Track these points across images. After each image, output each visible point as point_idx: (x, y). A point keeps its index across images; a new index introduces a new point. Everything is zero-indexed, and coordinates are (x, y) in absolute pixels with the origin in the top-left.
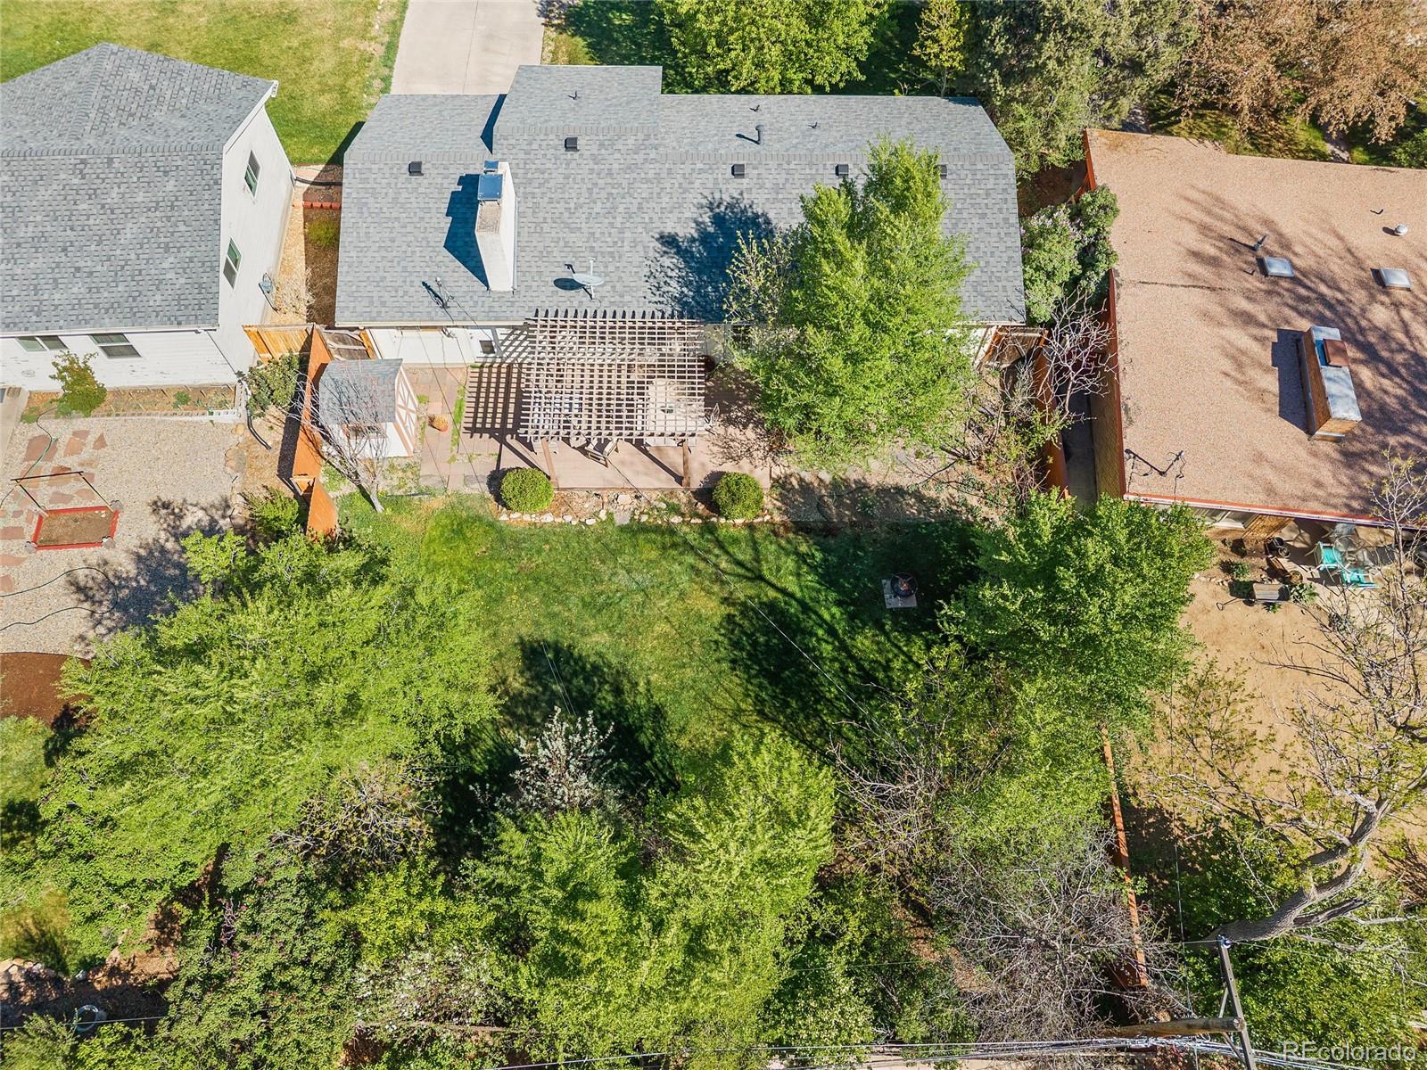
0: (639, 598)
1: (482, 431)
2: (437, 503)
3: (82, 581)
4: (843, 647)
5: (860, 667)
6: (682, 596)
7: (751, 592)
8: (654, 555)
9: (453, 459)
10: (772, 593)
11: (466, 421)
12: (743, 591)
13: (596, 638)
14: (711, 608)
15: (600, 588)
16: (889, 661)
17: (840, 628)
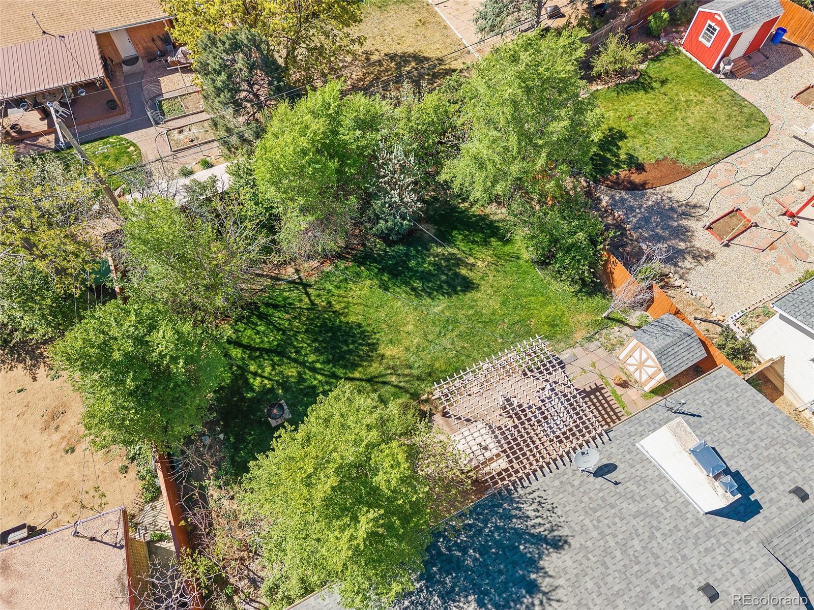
0: (430, 337)
1: (593, 391)
2: (579, 336)
4: (303, 364)
5: (289, 358)
6: (407, 349)
7: (371, 369)
8: (437, 365)
9: (593, 365)
10: (357, 375)
11: (607, 392)
12: (375, 368)
13: (440, 308)
14: (389, 351)
15: (455, 333)
16: (274, 369)
17: (308, 374)
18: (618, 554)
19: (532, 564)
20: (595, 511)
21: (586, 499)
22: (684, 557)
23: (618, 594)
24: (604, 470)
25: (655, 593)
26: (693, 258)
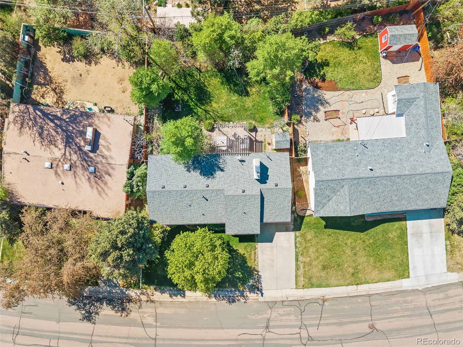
0: (227, 106)
1: (260, 142)
2: (267, 125)
3: (328, 104)
4: (190, 97)
5: (187, 93)
6: (219, 107)
7: (207, 108)
8: (225, 115)
9: (265, 136)
10: (203, 107)
11: (263, 144)
12: (208, 108)
13: (235, 99)
14: (214, 105)
15: (235, 108)
16: (182, 95)
17: (190, 101)
18: (232, 177)
19: (215, 171)
20: (234, 167)
21: (234, 165)
22: (244, 184)
23: (227, 183)
24: (242, 161)
25: (234, 186)
26: (314, 119)
